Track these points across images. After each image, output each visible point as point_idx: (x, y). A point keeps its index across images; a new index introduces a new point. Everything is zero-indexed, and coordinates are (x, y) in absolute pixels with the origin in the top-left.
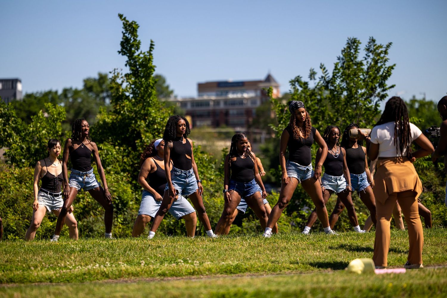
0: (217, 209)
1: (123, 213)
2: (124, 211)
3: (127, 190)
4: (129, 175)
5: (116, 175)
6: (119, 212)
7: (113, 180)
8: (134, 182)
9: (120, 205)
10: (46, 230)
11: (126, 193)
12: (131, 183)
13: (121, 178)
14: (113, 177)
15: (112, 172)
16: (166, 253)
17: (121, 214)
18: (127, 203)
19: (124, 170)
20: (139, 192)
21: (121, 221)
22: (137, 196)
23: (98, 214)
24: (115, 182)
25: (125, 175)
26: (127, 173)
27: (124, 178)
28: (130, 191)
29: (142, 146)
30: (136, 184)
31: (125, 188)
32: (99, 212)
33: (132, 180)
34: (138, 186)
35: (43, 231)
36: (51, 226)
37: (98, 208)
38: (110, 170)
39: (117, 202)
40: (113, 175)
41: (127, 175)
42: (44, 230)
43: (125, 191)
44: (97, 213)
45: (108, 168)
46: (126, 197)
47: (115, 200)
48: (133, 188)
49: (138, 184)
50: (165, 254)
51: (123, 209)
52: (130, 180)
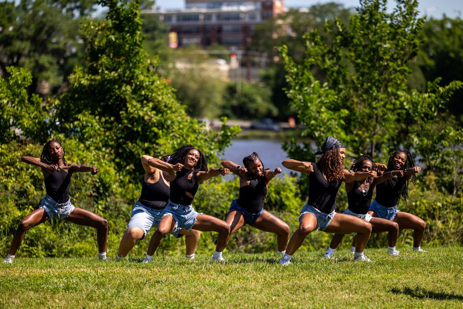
0: (217, 197)
1: (105, 198)
2: (106, 196)
3: (110, 170)
4: (112, 152)
5: (97, 151)
6: (99, 196)
7: (93, 158)
8: (117, 160)
9: (101, 188)
10: (13, 220)
11: (108, 174)
12: (114, 160)
13: (102, 155)
14: (93, 154)
15: (92, 148)
16: (168, 295)
17: (102, 199)
18: (109, 187)
19: (106, 145)
20: (123, 172)
21: (102, 208)
22: (121, 177)
23: (75, 202)
24: (95, 161)
25: (108, 151)
26: (110, 149)
27: (107, 156)
28: (113, 171)
29: (127, 118)
30: (120, 162)
31: (108, 168)
32: (76, 198)
33: (116, 158)
34: (122, 165)
35: (9, 222)
36: (19, 217)
37: (75, 194)
38: (90, 146)
39: (97, 185)
40: (93, 151)
41: (110, 151)
42: (11, 221)
43: (107, 172)
44: (75, 200)
45: (88, 143)
46: (108, 180)
47: (95, 183)
48: (116, 168)
49: (122, 163)
50: (166, 296)
51: (104, 194)
52: (113, 157)
